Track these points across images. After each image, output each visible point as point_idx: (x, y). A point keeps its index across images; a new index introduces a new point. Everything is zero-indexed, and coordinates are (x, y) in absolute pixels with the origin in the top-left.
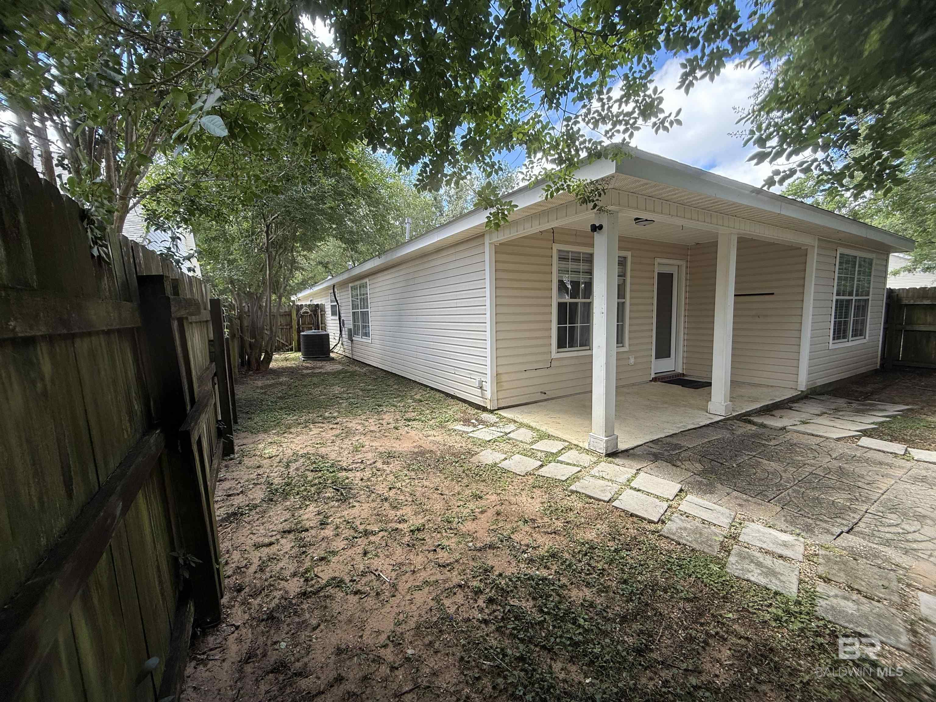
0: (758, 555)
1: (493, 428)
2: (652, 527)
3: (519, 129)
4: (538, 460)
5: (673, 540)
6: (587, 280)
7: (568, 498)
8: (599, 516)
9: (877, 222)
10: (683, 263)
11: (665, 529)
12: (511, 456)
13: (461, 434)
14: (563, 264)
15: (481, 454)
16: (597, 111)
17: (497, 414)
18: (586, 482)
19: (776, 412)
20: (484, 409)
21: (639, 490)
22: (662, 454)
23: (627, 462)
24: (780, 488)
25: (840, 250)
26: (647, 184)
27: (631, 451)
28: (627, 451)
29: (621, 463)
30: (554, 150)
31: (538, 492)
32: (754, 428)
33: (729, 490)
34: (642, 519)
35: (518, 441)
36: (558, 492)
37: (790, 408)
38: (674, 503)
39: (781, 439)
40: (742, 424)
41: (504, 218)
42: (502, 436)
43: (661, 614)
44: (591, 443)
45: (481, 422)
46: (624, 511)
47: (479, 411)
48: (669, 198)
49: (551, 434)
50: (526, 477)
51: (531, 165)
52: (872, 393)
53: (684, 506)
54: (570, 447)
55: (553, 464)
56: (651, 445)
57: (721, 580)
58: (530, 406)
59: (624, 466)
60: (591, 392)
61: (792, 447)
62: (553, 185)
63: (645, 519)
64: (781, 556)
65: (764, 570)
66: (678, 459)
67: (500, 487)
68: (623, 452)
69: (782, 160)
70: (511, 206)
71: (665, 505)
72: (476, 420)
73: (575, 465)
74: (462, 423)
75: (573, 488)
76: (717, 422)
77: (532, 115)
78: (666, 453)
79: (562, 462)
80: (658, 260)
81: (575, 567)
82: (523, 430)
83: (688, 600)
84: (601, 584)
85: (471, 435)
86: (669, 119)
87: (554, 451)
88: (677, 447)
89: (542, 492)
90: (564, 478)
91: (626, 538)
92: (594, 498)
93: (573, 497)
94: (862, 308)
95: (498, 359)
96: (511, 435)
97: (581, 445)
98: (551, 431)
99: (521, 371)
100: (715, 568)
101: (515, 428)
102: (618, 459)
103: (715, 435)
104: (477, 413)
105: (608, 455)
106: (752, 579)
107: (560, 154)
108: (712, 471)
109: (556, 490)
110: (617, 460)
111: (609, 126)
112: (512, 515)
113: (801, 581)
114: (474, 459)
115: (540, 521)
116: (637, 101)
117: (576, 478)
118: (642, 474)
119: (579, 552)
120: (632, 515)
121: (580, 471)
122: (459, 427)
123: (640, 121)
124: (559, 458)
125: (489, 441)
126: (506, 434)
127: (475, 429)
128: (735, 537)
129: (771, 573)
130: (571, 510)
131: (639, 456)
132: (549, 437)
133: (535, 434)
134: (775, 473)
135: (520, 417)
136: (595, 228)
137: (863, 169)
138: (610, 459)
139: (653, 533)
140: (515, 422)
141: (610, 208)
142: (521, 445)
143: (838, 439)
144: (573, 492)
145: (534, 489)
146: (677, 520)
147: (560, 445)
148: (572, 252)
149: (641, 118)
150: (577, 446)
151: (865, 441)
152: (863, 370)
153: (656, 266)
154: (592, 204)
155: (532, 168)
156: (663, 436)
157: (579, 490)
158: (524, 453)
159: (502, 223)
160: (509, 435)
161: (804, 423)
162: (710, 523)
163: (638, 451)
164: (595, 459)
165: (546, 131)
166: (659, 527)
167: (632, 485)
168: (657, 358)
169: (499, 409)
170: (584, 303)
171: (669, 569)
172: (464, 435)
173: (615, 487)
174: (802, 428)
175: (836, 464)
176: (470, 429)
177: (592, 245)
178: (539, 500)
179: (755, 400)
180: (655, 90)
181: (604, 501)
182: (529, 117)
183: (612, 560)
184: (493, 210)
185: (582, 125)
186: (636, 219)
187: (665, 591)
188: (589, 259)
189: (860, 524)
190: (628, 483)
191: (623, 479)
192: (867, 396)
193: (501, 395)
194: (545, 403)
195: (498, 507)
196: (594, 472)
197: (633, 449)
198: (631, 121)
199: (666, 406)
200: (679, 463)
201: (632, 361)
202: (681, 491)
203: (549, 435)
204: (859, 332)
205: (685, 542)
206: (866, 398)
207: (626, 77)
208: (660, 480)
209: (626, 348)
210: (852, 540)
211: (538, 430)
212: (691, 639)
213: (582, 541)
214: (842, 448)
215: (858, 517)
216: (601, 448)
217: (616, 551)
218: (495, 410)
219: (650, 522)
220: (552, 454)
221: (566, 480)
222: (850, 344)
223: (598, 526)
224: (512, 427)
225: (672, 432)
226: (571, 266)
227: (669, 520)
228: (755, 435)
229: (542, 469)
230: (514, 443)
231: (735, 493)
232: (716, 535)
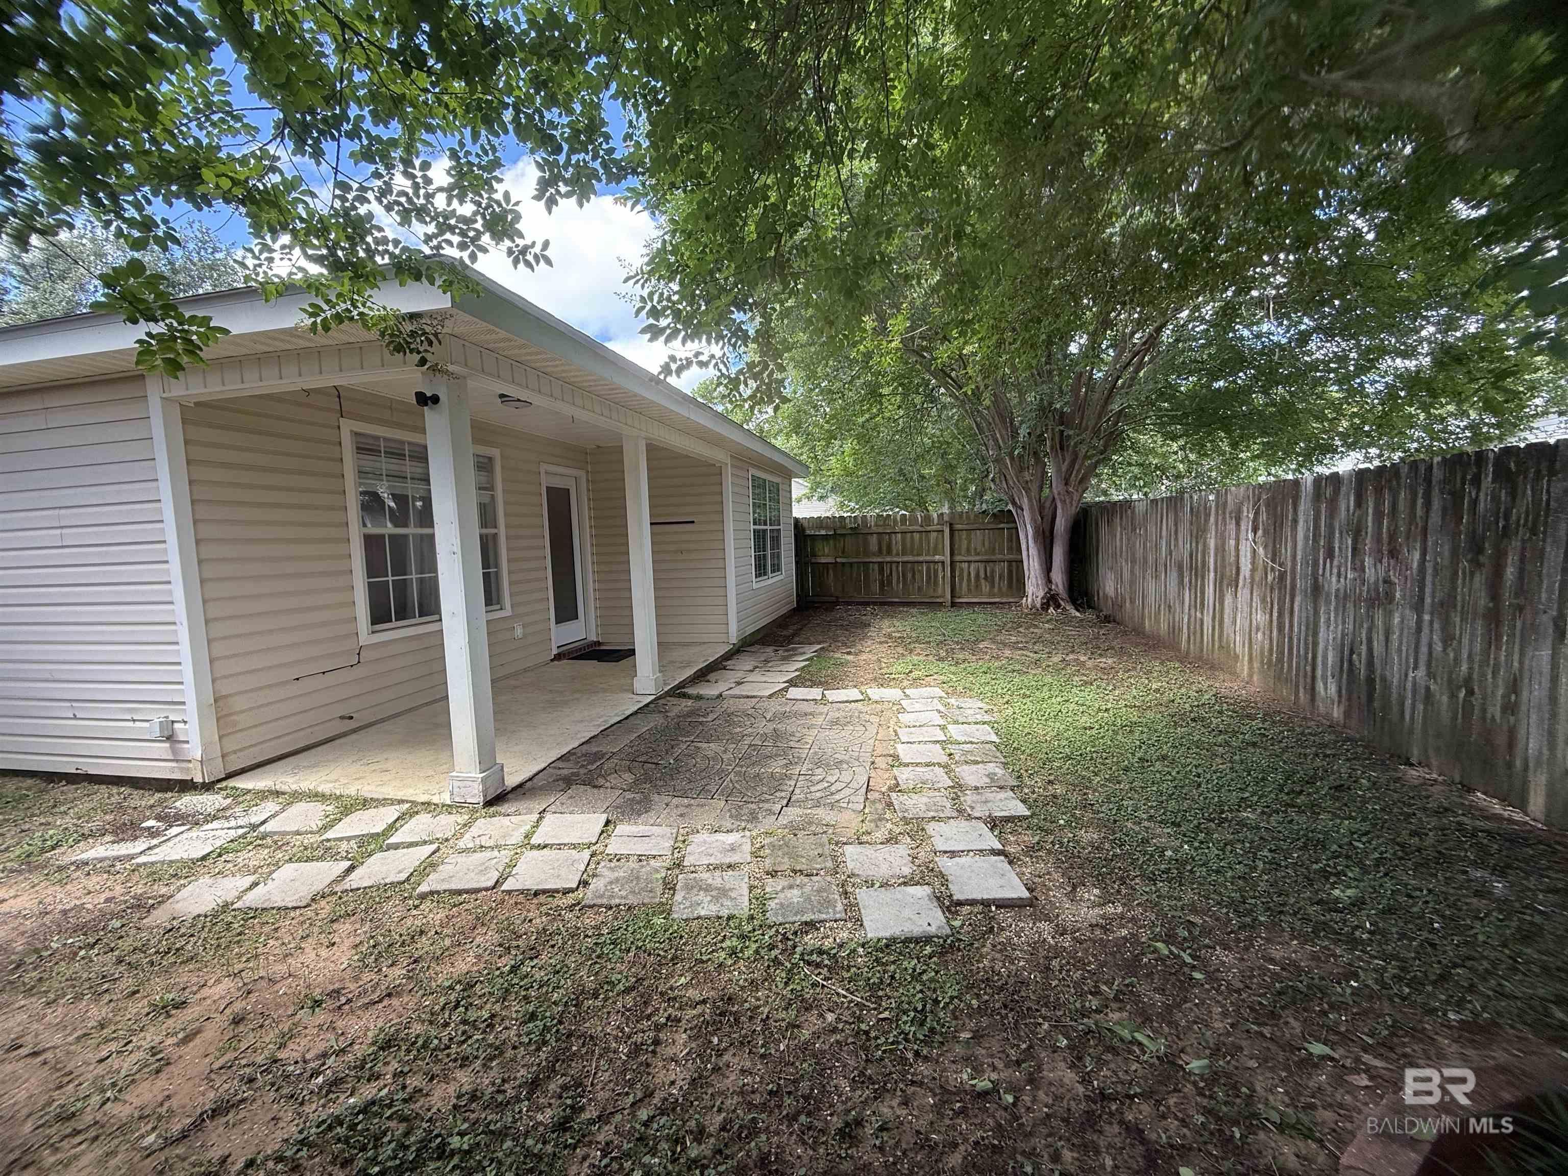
0: (705, 876)
1: (215, 824)
2: (570, 899)
3: (222, 169)
4: (342, 858)
5: (601, 906)
6: (423, 493)
7: (414, 912)
8: (480, 921)
9: (779, 442)
10: (582, 474)
11: (589, 894)
12: (271, 873)
13: (109, 867)
14: (368, 462)
15: (178, 896)
16: (403, 193)
17: (226, 788)
18: (450, 867)
19: (712, 676)
20: (186, 786)
21: (545, 847)
22: (577, 774)
23: (522, 805)
24: (722, 774)
25: (752, 471)
26: (509, 340)
27: (529, 784)
28: (521, 786)
29: (513, 809)
30: (318, 238)
31: (344, 927)
32: (690, 703)
33: (667, 799)
34: (551, 893)
35: (288, 833)
36: (393, 909)
37: (725, 668)
38: (599, 847)
39: (718, 710)
40: (674, 701)
41: (191, 353)
42: (244, 836)
43: (591, 1037)
44: (456, 790)
45: (180, 818)
46: (522, 892)
47: (169, 795)
48: (549, 370)
49: (369, 796)
50: (314, 906)
51: (265, 255)
52: (794, 635)
53: (614, 846)
54: (414, 809)
55: (378, 855)
56: (560, 764)
57: (667, 935)
58: (313, 751)
59: (518, 813)
60: (447, 697)
61: (729, 717)
62: (325, 307)
63: (557, 891)
64: (730, 866)
65: (714, 893)
66: (600, 775)
67: (240, 955)
68: (514, 789)
69: (677, 343)
70: (209, 328)
71: (586, 854)
72: (159, 818)
73: (425, 842)
74: (108, 838)
75: (424, 888)
76: (647, 705)
77: (255, 147)
78: (582, 771)
79: (396, 846)
80: (544, 467)
81: (436, 1042)
82: (300, 807)
83: (628, 991)
84: (490, 1045)
85: (142, 859)
86: (533, 251)
87: (379, 829)
88: (598, 756)
89: (353, 923)
90: (403, 876)
91: (528, 939)
92: (467, 891)
93: (426, 905)
94: (776, 539)
95: (217, 664)
96: (268, 827)
97: (435, 800)
98: (369, 790)
99: (287, 682)
100: (658, 921)
101: (278, 808)
102: (506, 806)
103: (645, 726)
104: (161, 802)
105: (489, 803)
106: (703, 913)
107: (332, 250)
108: (648, 779)
109: (387, 906)
110: (505, 808)
111: (431, 229)
112: (278, 1006)
113: (751, 888)
114: (160, 917)
115: (352, 986)
116: (479, 204)
117: (429, 866)
118: (549, 817)
119: (443, 1009)
120: (536, 894)
121: (438, 849)
122: (100, 850)
123: (486, 239)
124: (392, 840)
125: (204, 858)
126: (254, 827)
127: (155, 842)
128: (678, 865)
129: (723, 892)
130: (422, 932)
131: (541, 788)
132: (366, 803)
133: (330, 808)
134: (716, 758)
135: (290, 780)
136: (423, 399)
137: (755, 377)
138: (492, 809)
139: (571, 908)
140: (278, 793)
141: (451, 368)
142: (297, 840)
143: (770, 696)
144: (423, 897)
145: (335, 926)
146: (606, 872)
147: (390, 814)
148: (385, 439)
149: (488, 235)
150: (429, 804)
151: (794, 693)
152: (783, 611)
153: (543, 476)
154: (416, 358)
155: (270, 260)
156: (576, 744)
157: (435, 887)
158: (308, 855)
159: (185, 360)
160: (262, 829)
161: (739, 683)
162: (648, 856)
163: (539, 782)
164: (462, 819)
165: (294, 195)
166: (580, 894)
167: (533, 841)
168: (558, 622)
169: (229, 776)
170: (422, 536)
171: (598, 957)
172: (118, 866)
173: (505, 856)
174: (737, 691)
175: (771, 726)
176: (141, 845)
177: (424, 431)
178: (348, 943)
179: (688, 665)
180: (507, 195)
181: (486, 889)
182: (246, 151)
183: (507, 990)
184: (158, 328)
185: (376, 208)
186: (502, 396)
187: (596, 996)
188: (421, 456)
189: (797, 791)
190: (527, 843)
191: (517, 837)
192: (789, 640)
193: (231, 744)
194: (354, 737)
195: (238, 1006)
196: (466, 841)
197: (530, 779)
198: (472, 234)
199: (577, 696)
200: (601, 781)
201: (519, 632)
202: (608, 823)
203: (365, 800)
204: (776, 568)
205: (617, 901)
206: (790, 643)
207: (454, 155)
208: (577, 817)
209: (507, 612)
210: (793, 813)
211: (339, 798)
212: (637, 1049)
213: (447, 984)
214: (774, 707)
215: (793, 783)
216: (476, 795)
217: (514, 969)
218: (219, 781)
219: (566, 892)
220: (378, 834)
221: (408, 879)
222: (770, 581)
223: (479, 940)
224: (271, 806)
225: (588, 735)
226: (385, 464)
227: (594, 876)
228: (692, 713)
229: (353, 876)
230: (279, 841)
231: (676, 801)
232: (657, 871)
